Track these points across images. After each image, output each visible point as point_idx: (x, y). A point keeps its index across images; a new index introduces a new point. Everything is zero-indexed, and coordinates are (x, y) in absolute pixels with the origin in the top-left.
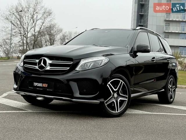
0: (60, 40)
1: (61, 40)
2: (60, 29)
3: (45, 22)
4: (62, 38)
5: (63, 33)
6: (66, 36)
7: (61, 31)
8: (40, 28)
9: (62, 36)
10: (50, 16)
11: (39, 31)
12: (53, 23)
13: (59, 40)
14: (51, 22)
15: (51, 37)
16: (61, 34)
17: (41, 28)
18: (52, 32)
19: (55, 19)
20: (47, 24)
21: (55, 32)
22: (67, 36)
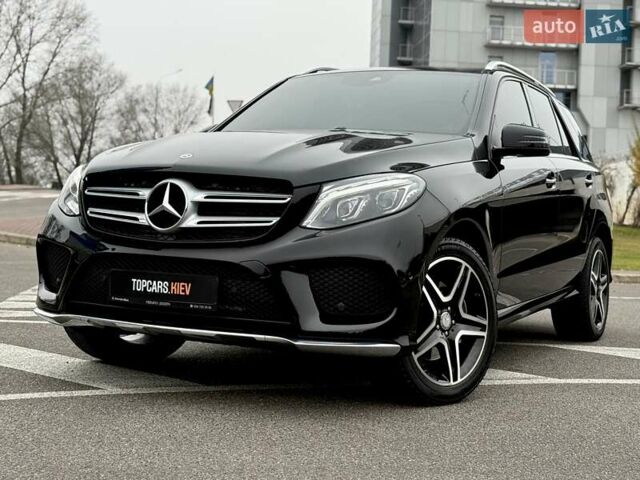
0: (115, 117)
1: (122, 115)
2: (116, 77)
3: (63, 51)
4: (124, 110)
5: (129, 91)
6: (140, 100)
7: (121, 81)
8: (42, 71)
9: (124, 101)
10: (80, 30)
11: (41, 84)
12: (89, 54)
13: (112, 114)
14: (85, 49)
15: (85, 106)
16: (120, 95)
17: (46, 73)
18: (87, 86)
19: (97, 40)
20: (69, 57)
21: (99, 85)
22: (143, 101)
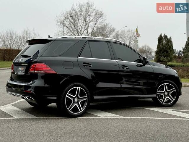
5: (116, 32)
6: (119, 35)
10: (101, 18)
17: (93, 30)
18: (105, 32)
